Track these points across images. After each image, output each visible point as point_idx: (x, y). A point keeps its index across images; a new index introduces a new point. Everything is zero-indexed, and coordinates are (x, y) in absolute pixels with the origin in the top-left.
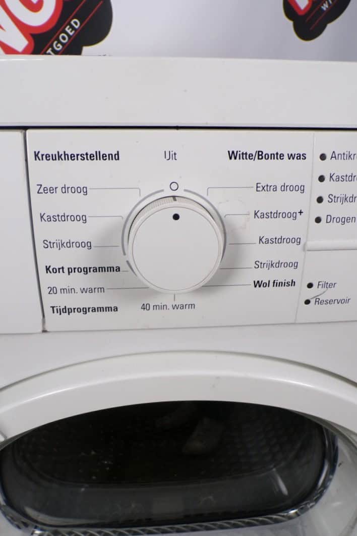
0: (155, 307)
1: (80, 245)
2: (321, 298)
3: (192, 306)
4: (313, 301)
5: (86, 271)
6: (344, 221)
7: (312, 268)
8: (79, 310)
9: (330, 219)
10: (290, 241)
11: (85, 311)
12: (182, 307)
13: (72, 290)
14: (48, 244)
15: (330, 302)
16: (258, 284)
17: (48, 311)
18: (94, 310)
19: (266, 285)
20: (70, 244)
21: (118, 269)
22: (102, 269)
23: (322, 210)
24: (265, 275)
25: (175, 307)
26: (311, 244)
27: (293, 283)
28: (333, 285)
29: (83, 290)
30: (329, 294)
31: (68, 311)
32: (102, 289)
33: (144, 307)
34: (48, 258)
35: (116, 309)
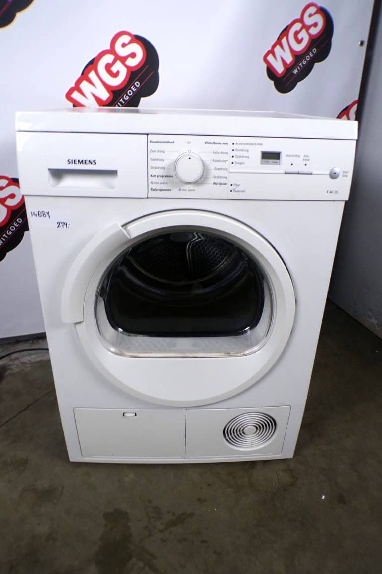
0: (183, 190)
1: (162, 168)
2: (236, 190)
3: (194, 190)
4: (233, 191)
5: (162, 177)
6: (241, 164)
7: (232, 179)
8: (159, 190)
9: (237, 163)
10: (224, 170)
11: (161, 190)
12: (191, 190)
13: (157, 183)
14: (152, 168)
15: (239, 191)
16: (215, 184)
17: (150, 190)
18: (164, 190)
19: (217, 184)
20: (158, 168)
21: (172, 177)
22: (167, 177)
23: (234, 160)
24: (216, 181)
25: (189, 190)
26: (231, 171)
27: (226, 184)
28: (238, 185)
29: (161, 183)
30: (238, 189)
31: (156, 190)
32: (166, 183)
33: (179, 190)
34: (151, 172)
35: (171, 190)
